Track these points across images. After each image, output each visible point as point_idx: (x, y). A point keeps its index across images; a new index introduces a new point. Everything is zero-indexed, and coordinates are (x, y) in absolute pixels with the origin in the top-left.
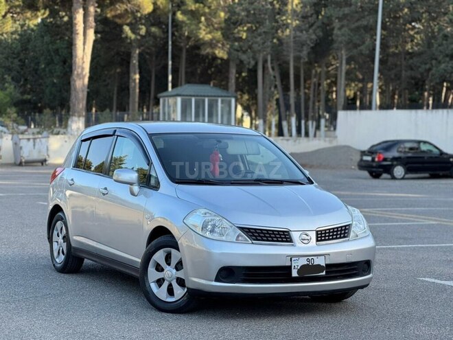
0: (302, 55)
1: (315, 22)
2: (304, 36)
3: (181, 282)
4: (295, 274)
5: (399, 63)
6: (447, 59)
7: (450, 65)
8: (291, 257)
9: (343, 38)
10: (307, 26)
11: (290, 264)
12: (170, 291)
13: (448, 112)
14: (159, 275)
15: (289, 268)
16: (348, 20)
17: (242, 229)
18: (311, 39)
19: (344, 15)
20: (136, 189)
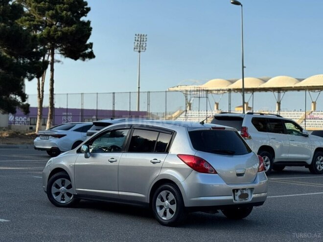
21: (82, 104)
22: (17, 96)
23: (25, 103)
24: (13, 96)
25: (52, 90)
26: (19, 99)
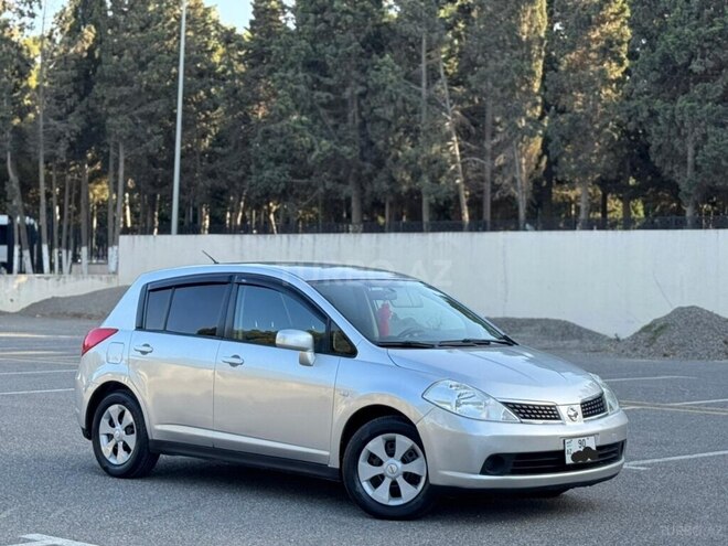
0: (57, 153)
1: (75, 105)
2: (60, 126)
3: (412, 479)
4: (569, 460)
5: (192, 167)
6: (272, 164)
7: (276, 172)
8: (564, 439)
9: (123, 130)
10: (64, 110)
11: (561, 448)
12: (395, 491)
13: (289, 238)
14: (377, 471)
15: (562, 454)
16: (127, 104)
17: (506, 404)
18: (71, 131)
19: (121, 97)
20: (310, 355)
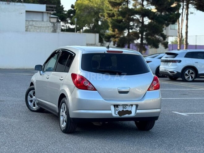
21: (196, 43)
22: (160, 37)
23: (165, 41)
24: (157, 36)
25: (187, 33)
26: (161, 38)
